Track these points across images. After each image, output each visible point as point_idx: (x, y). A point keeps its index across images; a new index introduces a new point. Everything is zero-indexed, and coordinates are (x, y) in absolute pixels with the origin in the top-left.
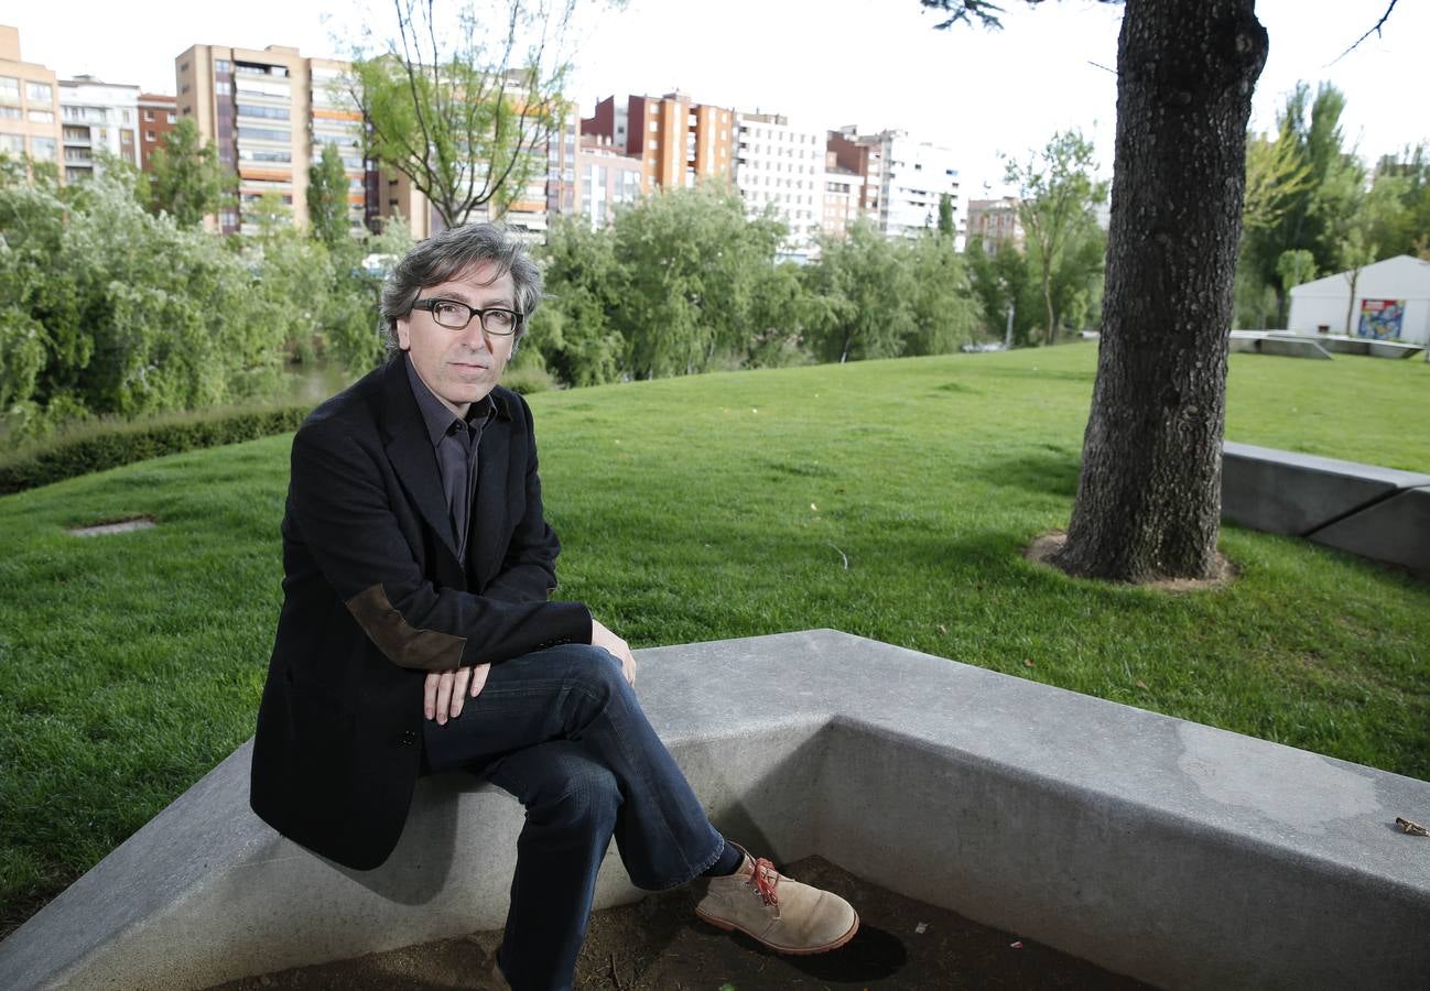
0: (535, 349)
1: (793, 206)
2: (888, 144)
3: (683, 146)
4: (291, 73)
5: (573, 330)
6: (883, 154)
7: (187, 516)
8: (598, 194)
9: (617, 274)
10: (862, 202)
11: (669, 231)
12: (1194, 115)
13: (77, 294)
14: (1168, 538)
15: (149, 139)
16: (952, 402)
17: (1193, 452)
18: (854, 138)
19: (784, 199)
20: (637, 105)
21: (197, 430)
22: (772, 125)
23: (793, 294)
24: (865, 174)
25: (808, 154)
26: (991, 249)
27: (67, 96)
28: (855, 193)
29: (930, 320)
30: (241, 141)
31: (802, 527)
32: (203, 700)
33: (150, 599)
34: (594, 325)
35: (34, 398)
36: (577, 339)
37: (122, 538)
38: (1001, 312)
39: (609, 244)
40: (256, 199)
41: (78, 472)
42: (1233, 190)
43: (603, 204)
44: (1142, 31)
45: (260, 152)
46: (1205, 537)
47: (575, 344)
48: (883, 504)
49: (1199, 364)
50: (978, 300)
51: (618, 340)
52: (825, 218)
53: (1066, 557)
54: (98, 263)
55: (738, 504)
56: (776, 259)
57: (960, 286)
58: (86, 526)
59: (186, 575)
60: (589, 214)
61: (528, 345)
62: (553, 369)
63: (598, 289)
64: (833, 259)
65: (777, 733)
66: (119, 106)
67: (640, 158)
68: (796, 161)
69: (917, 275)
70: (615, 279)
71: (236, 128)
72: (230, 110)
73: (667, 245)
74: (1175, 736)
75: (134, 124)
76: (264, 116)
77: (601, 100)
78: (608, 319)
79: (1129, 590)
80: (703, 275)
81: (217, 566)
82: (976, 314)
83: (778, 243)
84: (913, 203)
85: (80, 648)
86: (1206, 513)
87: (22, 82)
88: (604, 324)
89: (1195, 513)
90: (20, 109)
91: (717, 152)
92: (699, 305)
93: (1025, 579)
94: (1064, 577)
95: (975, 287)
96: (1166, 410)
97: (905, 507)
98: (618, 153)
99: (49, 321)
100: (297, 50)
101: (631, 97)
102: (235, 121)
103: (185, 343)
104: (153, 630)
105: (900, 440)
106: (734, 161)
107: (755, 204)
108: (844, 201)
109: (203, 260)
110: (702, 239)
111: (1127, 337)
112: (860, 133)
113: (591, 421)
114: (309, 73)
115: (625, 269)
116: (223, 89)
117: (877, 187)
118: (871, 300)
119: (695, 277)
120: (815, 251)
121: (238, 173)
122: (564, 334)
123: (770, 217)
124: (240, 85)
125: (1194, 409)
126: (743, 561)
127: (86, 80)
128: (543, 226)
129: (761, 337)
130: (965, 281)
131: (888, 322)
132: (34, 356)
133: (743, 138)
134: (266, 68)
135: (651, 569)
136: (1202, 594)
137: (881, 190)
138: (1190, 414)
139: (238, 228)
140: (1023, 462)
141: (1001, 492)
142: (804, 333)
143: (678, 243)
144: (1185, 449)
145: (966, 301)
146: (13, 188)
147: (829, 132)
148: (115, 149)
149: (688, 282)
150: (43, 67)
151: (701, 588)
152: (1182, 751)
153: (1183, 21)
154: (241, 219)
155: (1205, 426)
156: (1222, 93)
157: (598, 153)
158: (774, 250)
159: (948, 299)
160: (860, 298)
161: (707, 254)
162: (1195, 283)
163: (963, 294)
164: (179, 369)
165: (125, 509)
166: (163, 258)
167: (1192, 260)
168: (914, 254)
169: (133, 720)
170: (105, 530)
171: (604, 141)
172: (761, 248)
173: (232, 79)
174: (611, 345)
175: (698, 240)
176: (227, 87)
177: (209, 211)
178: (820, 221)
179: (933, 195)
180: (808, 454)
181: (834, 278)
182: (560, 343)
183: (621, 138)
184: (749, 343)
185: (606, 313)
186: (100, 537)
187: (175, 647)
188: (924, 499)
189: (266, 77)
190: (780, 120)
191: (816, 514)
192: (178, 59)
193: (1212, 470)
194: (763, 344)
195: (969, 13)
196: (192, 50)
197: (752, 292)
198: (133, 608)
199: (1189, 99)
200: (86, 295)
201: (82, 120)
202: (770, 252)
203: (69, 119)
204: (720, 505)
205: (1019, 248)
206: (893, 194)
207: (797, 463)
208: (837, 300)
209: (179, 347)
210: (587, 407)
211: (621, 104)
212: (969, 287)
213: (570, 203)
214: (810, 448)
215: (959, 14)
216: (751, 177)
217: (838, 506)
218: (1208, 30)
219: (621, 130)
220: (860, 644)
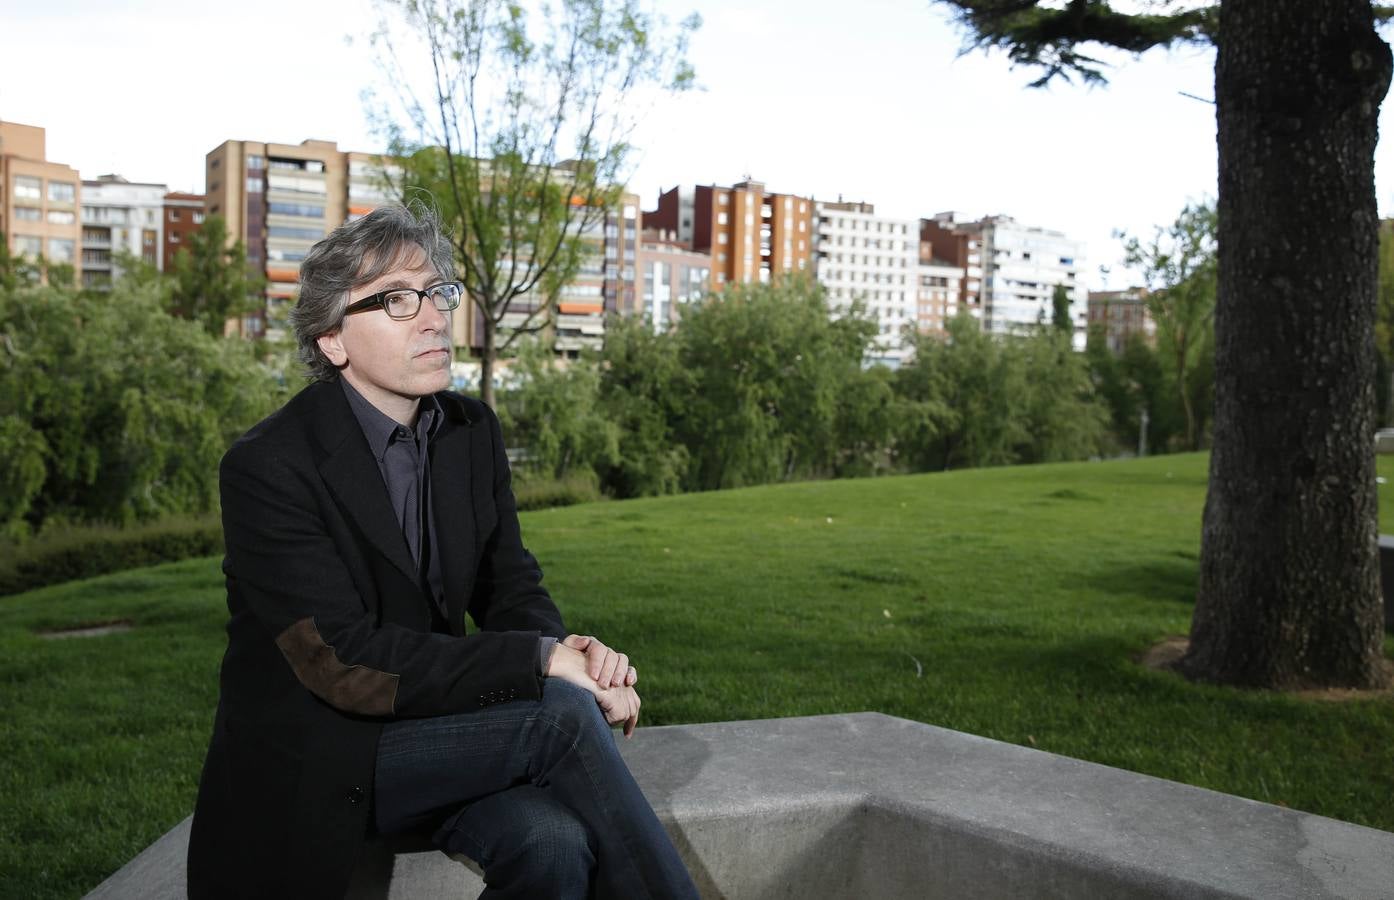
0: (587, 465)
1: (882, 303)
2: (991, 232)
3: (756, 239)
4: (328, 168)
5: (631, 443)
6: (985, 242)
7: (170, 619)
8: (661, 293)
9: (682, 380)
10: (963, 296)
11: (742, 332)
12: (1307, 142)
13: (84, 402)
14: (1316, 637)
15: (173, 239)
16: (1067, 512)
17: (1338, 531)
18: (951, 226)
19: (871, 297)
20: (704, 195)
21: (196, 539)
22: (856, 215)
23: (884, 401)
24: (965, 265)
25: (898, 246)
26: (1117, 346)
27: (88, 196)
28: (954, 285)
29: (1045, 428)
30: (271, 240)
31: (871, 635)
32: (157, 801)
33: (114, 699)
34: (656, 438)
35: (27, 517)
36: (636, 454)
37: (95, 642)
38: (1132, 419)
39: (674, 347)
40: (284, 303)
41: (58, 581)
42: (1363, 224)
43: (665, 304)
44: (1239, 55)
45: (291, 251)
46: (1364, 636)
47: (634, 460)
48: (970, 610)
49: (1337, 427)
50: (1103, 404)
51: (682, 455)
52: (920, 317)
53: (1188, 663)
54: (111, 369)
55: (798, 610)
56: (863, 362)
57: (1081, 389)
58: (56, 630)
59: (160, 676)
60: (651, 315)
61: (580, 461)
62: (609, 488)
63: (660, 398)
64: (932, 364)
65: (798, 813)
66: (143, 206)
67: (707, 253)
68: (885, 253)
69: (1030, 378)
70: (678, 385)
71: (266, 227)
72: (260, 208)
73: (740, 350)
74: (1297, 829)
75: (158, 224)
76: (296, 213)
77: (665, 191)
78: (671, 430)
79: (1268, 698)
80: (780, 381)
81: (195, 668)
82: (1101, 420)
83: (865, 344)
84: (1022, 297)
85: (27, 748)
86: (1363, 606)
87: (45, 183)
88: (667, 437)
89: (1348, 606)
90: (40, 210)
91: (795, 245)
92: (777, 414)
93: (1133, 685)
94: (1186, 684)
95: (1099, 390)
96: (1299, 481)
97: (995, 613)
98: (684, 248)
99: (51, 431)
100: (335, 144)
101: (697, 187)
102: (265, 219)
103: (197, 458)
104: (114, 731)
105: (998, 548)
106: (814, 256)
107: (839, 301)
108: (941, 297)
109: (223, 366)
110: (778, 341)
111: (1244, 397)
112: (959, 219)
113: (640, 530)
114: (347, 168)
115: (691, 376)
116: (254, 185)
117: (979, 280)
118: (975, 406)
119: (771, 383)
120: (908, 353)
121: (266, 274)
122: (622, 448)
123: (856, 314)
124: (273, 181)
125: (1335, 480)
126: (797, 669)
127: (111, 180)
128: (599, 330)
129: (848, 452)
130: (1087, 385)
131: (996, 433)
132: (34, 470)
133: (824, 229)
134: (301, 163)
135: (690, 675)
136: (1363, 705)
137: (984, 282)
138: (1330, 485)
139: (262, 333)
140: (1146, 570)
141: (1114, 599)
142: (898, 446)
143: (752, 345)
144: (1327, 527)
145: (1089, 407)
146: (26, 292)
147: (922, 220)
148: (136, 250)
149: (763, 388)
150: (66, 167)
151: (745, 693)
152: (1304, 844)
153: (1285, 41)
154: (266, 325)
155: (1351, 501)
156: (1340, 117)
157: (661, 248)
158: (861, 352)
159: (1067, 404)
160: (964, 405)
161: (785, 357)
162: (1323, 332)
163: (1085, 398)
164: (189, 486)
165: (103, 613)
166: (179, 363)
167: (1318, 305)
168: (1025, 353)
169: (73, 820)
170: (76, 634)
171: (668, 235)
172: (846, 349)
173: (264, 175)
174: (675, 460)
175: (776, 342)
176: (259, 184)
177: (233, 315)
178: (914, 317)
179: (1045, 286)
180: (886, 561)
181: (932, 383)
182: (616, 459)
183: (687, 232)
184: (835, 458)
185: (669, 424)
186: (69, 640)
187: (136, 748)
188: (1019, 605)
189: (300, 172)
190: (866, 208)
191: (888, 621)
192: (209, 156)
193: (1366, 554)
194: (851, 459)
195: (1066, 68)
196: (223, 147)
197: (836, 398)
198: (95, 709)
199: (1298, 124)
200: (92, 404)
201: (104, 220)
202: (856, 354)
203: (90, 218)
204: (778, 612)
205: (1152, 345)
206: (998, 285)
207: (871, 570)
208: (937, 406)
209: (191, 462)
210: (636, 517)
211: (687, 193)
212: (1092, 390)
213: (630, 303)
214: (890, 555)
215: (1055, 70)
216: (834, 273)
217: (917, 613)
218: (1316, 48)
219: (687, 224)
220: (910, 727)
